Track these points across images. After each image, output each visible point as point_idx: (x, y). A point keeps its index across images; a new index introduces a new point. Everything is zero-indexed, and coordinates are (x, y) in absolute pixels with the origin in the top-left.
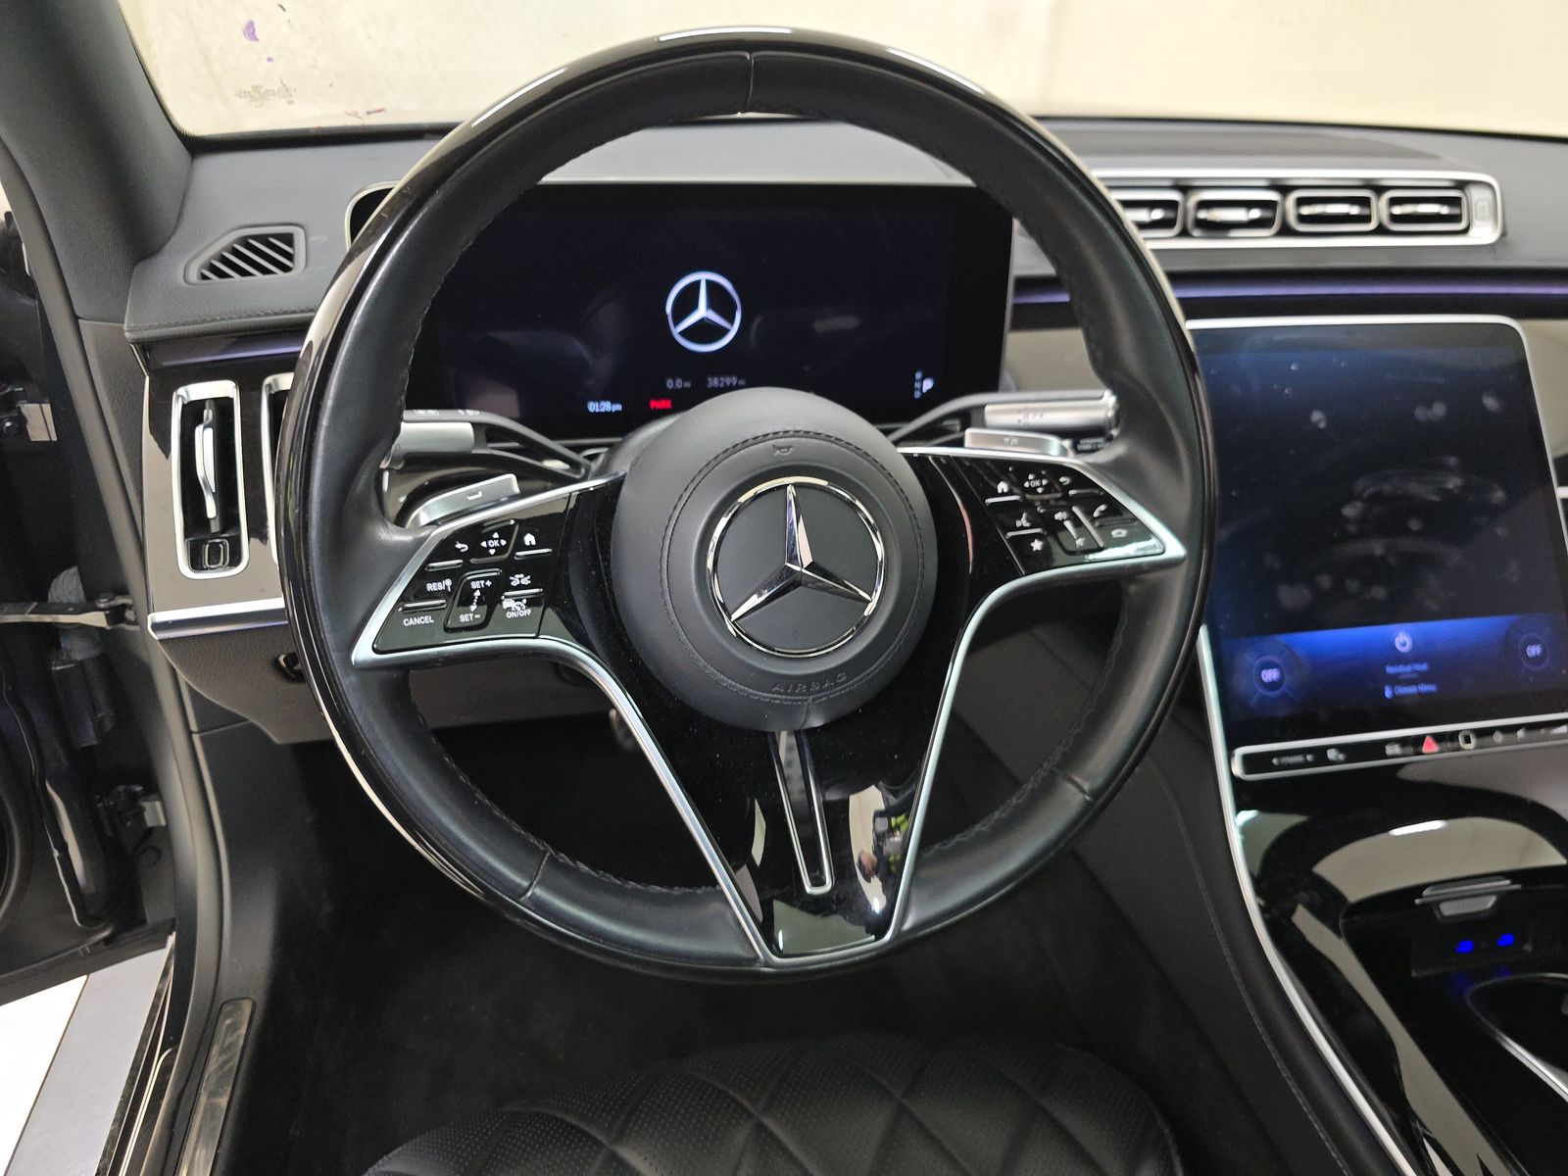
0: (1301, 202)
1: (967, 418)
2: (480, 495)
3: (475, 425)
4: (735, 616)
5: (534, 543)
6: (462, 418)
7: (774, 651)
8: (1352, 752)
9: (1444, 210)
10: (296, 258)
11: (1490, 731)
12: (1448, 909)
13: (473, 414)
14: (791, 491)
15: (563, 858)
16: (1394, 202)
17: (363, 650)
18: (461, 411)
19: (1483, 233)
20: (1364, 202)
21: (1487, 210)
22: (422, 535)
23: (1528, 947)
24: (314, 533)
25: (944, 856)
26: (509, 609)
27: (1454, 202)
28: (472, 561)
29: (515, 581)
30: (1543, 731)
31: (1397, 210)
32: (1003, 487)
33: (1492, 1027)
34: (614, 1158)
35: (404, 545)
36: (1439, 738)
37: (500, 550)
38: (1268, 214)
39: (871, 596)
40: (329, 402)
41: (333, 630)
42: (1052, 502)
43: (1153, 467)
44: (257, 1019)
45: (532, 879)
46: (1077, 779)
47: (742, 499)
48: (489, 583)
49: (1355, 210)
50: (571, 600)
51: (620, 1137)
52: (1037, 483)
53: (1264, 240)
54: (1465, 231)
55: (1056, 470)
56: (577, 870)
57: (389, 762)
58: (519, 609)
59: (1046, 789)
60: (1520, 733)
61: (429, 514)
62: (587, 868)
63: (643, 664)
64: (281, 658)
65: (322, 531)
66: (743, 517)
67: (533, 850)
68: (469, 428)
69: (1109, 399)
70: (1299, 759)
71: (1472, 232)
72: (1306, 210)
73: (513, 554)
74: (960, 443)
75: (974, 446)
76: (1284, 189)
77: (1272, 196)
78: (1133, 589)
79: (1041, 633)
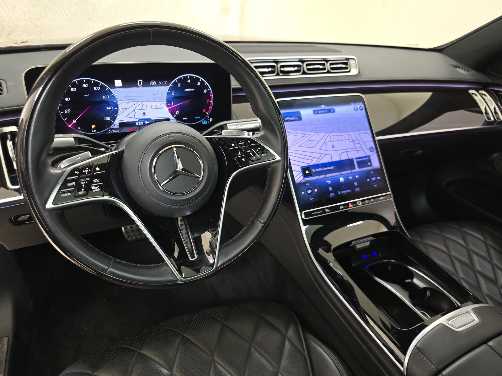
0: (307, 65)
1: (222, 128)
2: (80, 158)
3: (74, 138)
4: (162, 185)
5: (99, 170)
6: (70, 136)
7: (174, 193)
8: (331, 209)
9: (344, 66)
10: (3, 90)
11: (364, 200)
12: (358, 246)
13: (73, 135)
14: (175, 149)
15: (118, 260)
16: (331, 64)
17: (50, 205)
18: (70, 134)
19: (354, 72)
20: (323, 64)
21: (354, 66)
22: (64, 170)
23: (380, 255)
24: (30, 171)
25: (227, 246)
26: (94, 189)
27: (346, 64)
28: (81, 176)
29: (95, 181)
30: (377, 199)
31: (332, 66)
32: (233, 145)
33: (372, 275)
34: (140, 353)
35: (59, 173)
36: (352, 203)
37: (89, 173)
38: (299, 69)
39: (200, 176)
40: (32, 132)
41: (39, 199)
42: (246, 148)
43: (270, 137)
44: (10, 342)
45: (109, 266)
46: (260, 220)
47: (160, 152)
48: (87, 182)
49: (321, 67)
50: (112, 185)
51: (141, 349)
52: (242, 143)
53: (299, 76)
54: (349, 71)
55: (246, 139)
56: (122, 262)
57: (61, 237)
58: (97, 189)
59: (252, 224)
60: (372, 200)
61: (64, 165)
62: (125, 262)
63: (136, 202)
64: (12, 218)
65: (32, 170)
66: (161, 157)
67: (108, 258)
68: (73, 139)
69: (259, 121)
70: (318, 212)
71: (351, 71)
72: (309, 67)
73: (93, 173)
74: (221, 134)
75: (225, 134)
76: (303, 62)
77: (300, 63)
78: (269, 169)
79: (251, 188)
